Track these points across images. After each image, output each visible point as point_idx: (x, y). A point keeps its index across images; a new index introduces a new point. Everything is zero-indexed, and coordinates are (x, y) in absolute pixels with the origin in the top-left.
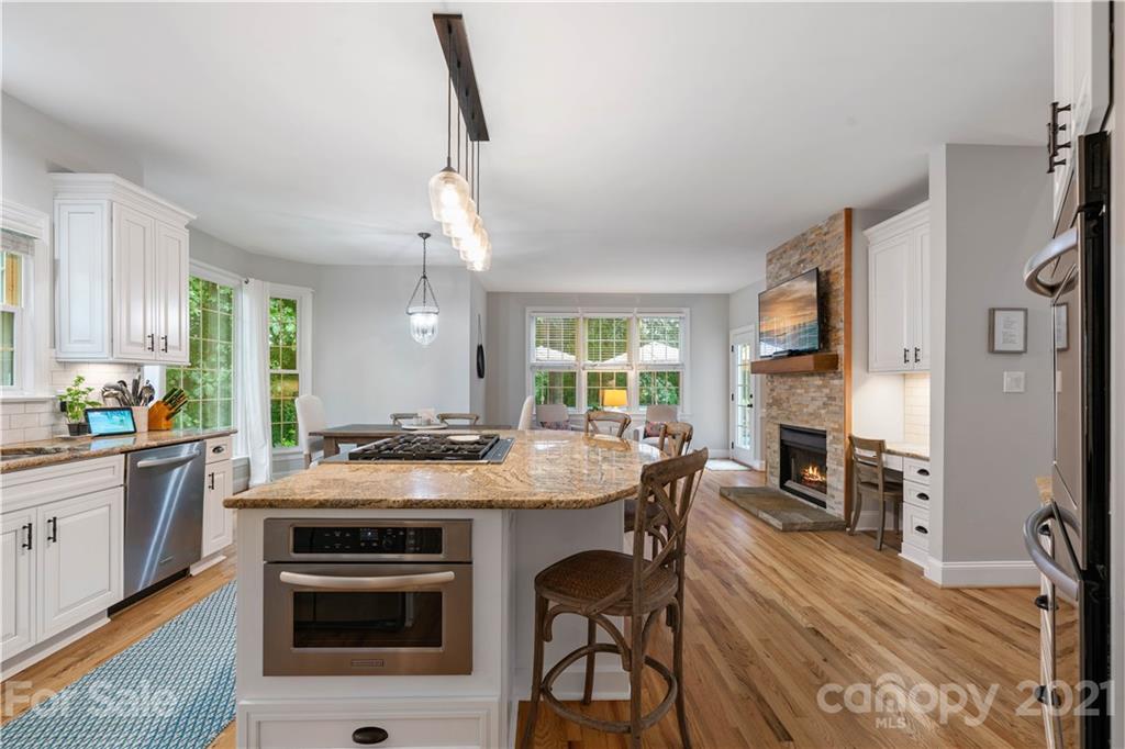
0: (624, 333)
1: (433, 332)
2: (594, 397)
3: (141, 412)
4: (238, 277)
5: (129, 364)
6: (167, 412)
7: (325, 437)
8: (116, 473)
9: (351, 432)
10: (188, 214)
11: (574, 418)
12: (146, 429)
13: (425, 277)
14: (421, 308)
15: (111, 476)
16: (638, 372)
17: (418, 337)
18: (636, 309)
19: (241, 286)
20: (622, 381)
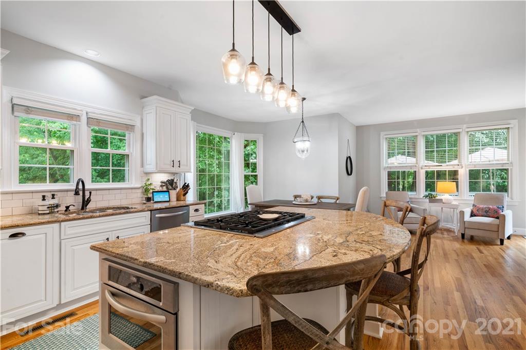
0: (455, 144)
1: (307, 151)
2: (430, 186)
3: (173, 193)
4: (231, 132)
5: (170, 173)
6: (183, 193)
7: (256, 206)
8: (147, 219)
9: (267, 204)
10: (191, 108)
11: (413, 200)
12: (175, 200)
13: (303, 122)
14: (301, 138)
15: (144, 220)
16: (468, 170)
17: (299, 155)
18: (465, 126)
19: (232, 136)
20: (454, 175)
